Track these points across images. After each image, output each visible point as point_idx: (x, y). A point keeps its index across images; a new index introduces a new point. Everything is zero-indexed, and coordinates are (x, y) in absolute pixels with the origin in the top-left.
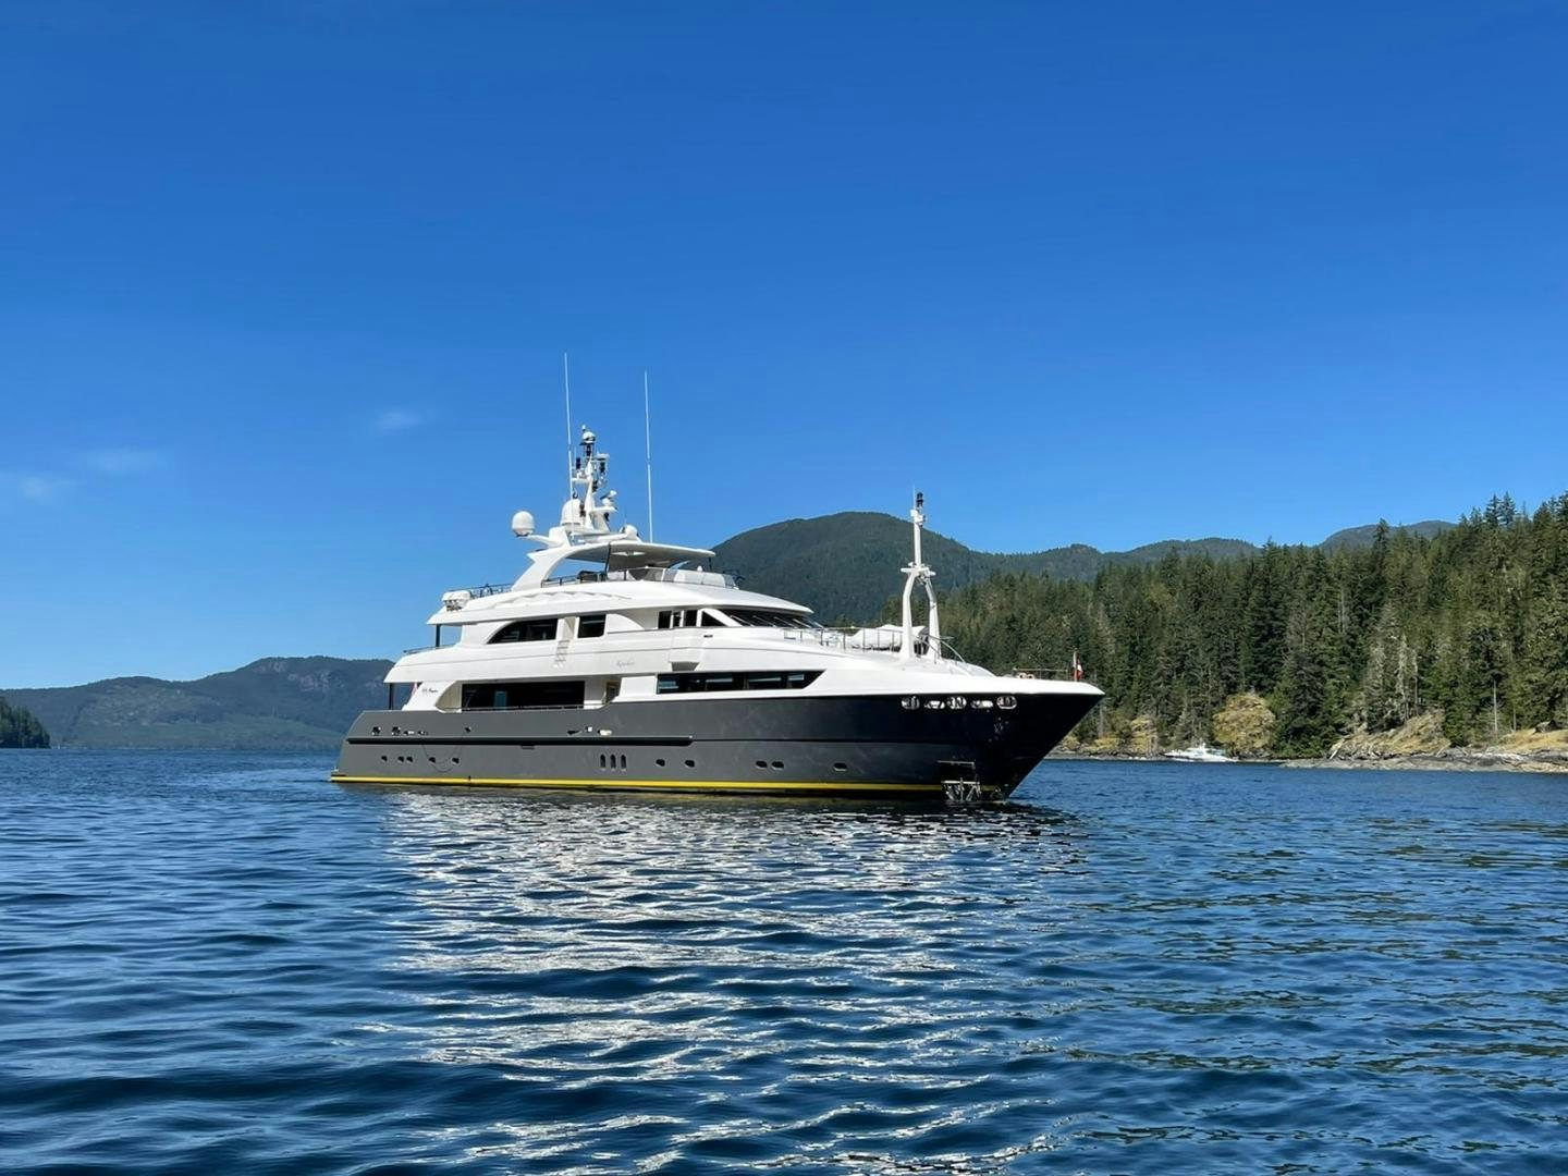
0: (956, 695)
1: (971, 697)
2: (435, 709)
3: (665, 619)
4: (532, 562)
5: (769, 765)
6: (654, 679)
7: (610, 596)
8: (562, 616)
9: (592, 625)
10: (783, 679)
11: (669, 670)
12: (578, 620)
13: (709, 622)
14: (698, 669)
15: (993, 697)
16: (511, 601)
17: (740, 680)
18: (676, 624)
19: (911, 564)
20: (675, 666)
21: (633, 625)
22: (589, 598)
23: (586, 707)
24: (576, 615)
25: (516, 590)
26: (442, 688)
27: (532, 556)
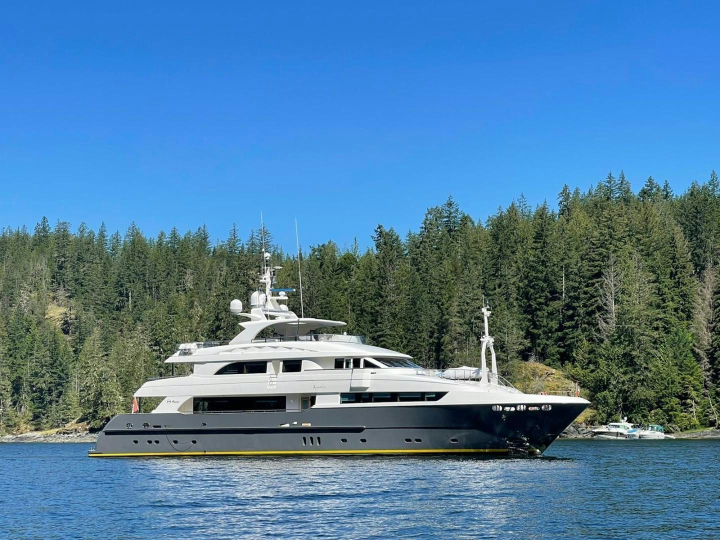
0: (520, 404)
1: (528, 405)
2: (178, 412)
3: (339, 364)
4: (242, 329)
5: (413, 440)
6: (339, 396)
7: (303, 350)
8: (270, 361)
9: (292, 366)
10: (421, 396)
11: (348, 391)
12: (282, 363)
13: (368, 365)
14: (368, 391)
15: (539, 405)
16: (231, 351)
17: (393, 397)
18: (347, 366)
19: (484, 336)
20: (351, 389)
21: (317, 366)
22: (288, 351)
23: (287, 411)
24: (280, 360)
25: (232, 344)
26: (182, 400)
27: (242, 324)
